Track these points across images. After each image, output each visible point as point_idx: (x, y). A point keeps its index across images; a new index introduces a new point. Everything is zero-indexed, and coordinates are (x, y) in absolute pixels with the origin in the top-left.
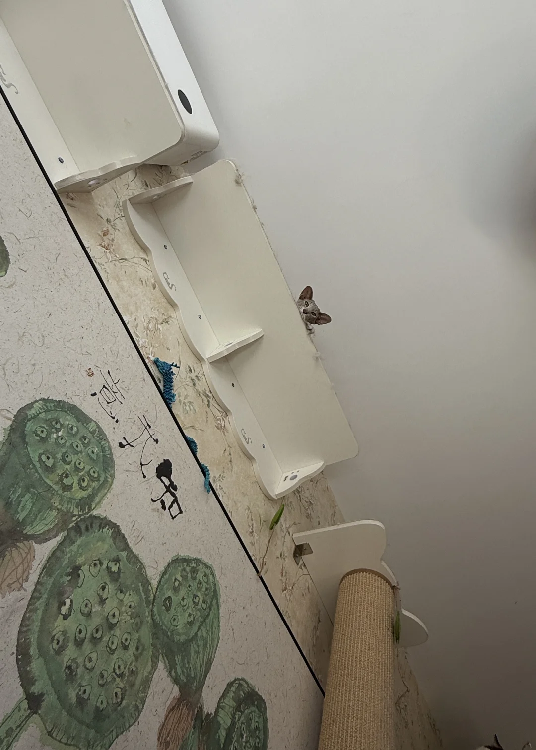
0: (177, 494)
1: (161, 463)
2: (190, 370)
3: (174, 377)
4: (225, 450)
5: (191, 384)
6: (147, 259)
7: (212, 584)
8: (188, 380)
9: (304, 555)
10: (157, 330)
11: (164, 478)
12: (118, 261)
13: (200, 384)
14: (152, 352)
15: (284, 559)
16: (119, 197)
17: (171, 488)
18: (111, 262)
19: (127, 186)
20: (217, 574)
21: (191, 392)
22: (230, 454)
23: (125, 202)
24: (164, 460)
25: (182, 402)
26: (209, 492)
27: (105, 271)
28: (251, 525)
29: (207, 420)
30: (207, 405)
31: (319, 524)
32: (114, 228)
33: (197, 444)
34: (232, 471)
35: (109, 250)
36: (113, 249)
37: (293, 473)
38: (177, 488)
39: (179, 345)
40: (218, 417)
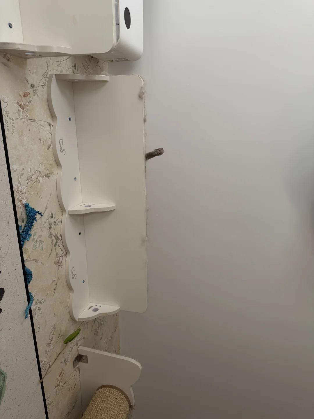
2: (52, 217)
3: (35, 222)
4: (54, 281)
5: (48, 227)
6: (52, 124)
8: (47, 224)
9: (81, 362)
10: (37, 180)
12: (27, 120)
13: (55, 228)
14: (26, 197)
15: (66, 364)
16: (49, 70)
18: (21, 119)
19: (59, 62)
21: (45, 233)
22: (56, 284)
23: (51, 75)
25: (35, 240)
27: (13, 125)
28: (51, 338)
29: (49, 257)
30: (54, 245)
31: (101, 339)
32: (34, 93)
34: (53, 297)
35: (23, 109)
36: (27, 110)
37: (96, 306)
39: (50, 196)
40: (59, 255)
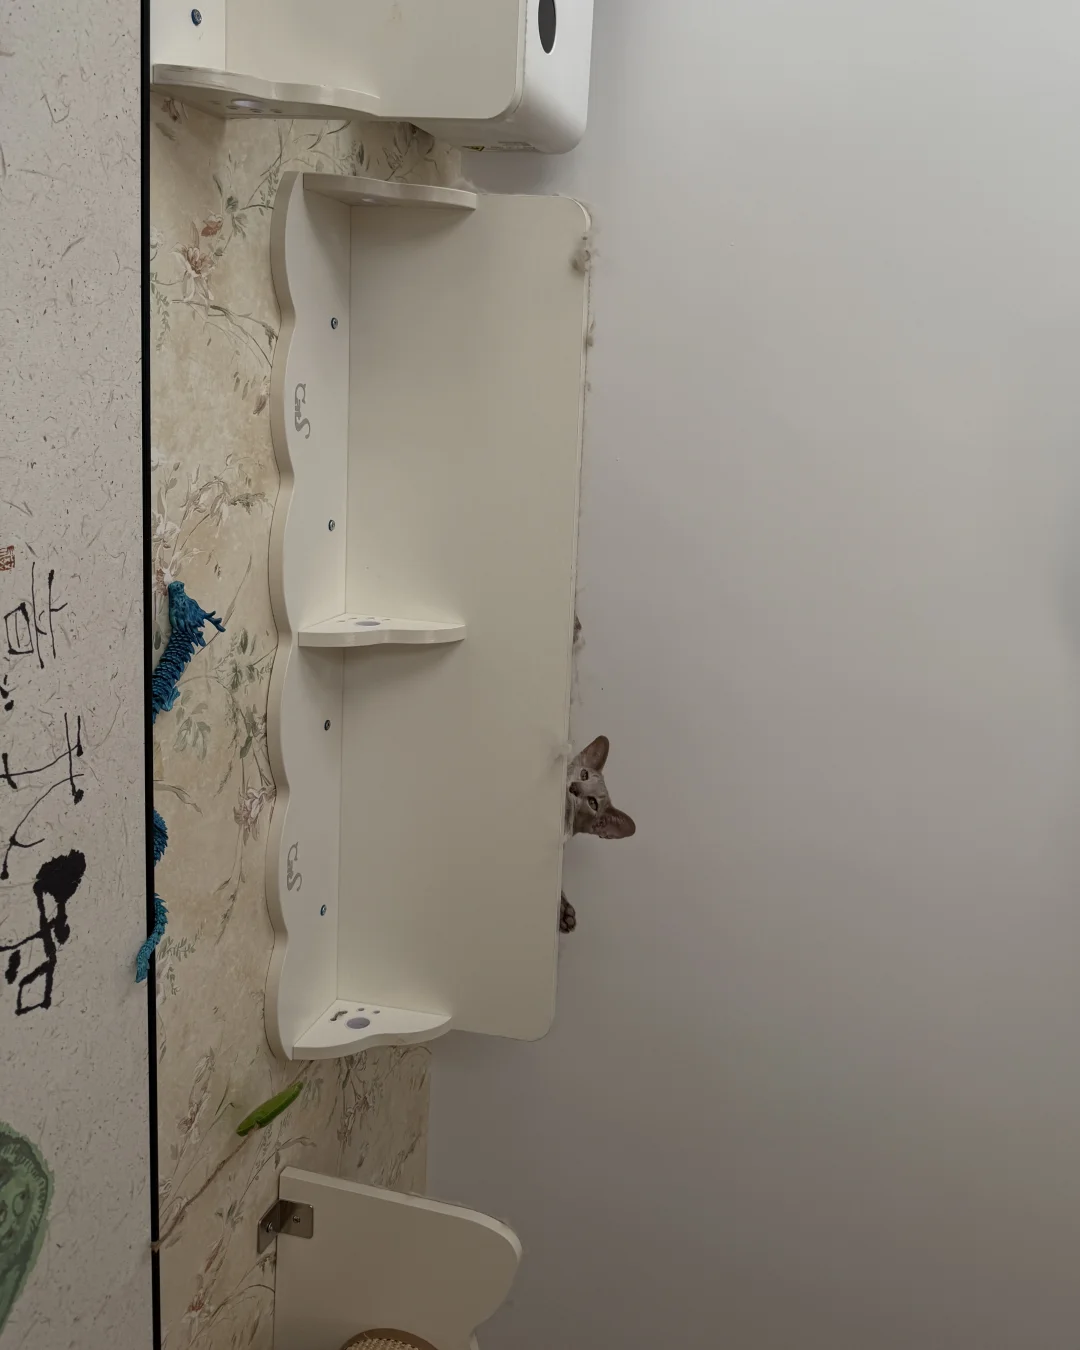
0: (63, 952)
1: (61, 857)
2: (244, 646)
3: (197, 648)
4: (227, 882)
5: (227, 681)
6: (276, 331)
7: (29, 1223)
8: (228, 668)
9: (287, 1232)
10: (214, 512)
11: (49, 899)
12: (206, 309)
13: (248, 688)
14: (174, 563)
15: (234, 1224)
16: (284, 158)
17: (54, 930)
18: (188, 303)
19: (315, 138)
20: (55, 1203)
21: (218, 701)
22: (233, 897)
23: (290, 177)
24: (73, 851)
25: (186, 717)
26: (138, 979)
27: (164, 320)
28: (196, 1101)
29: (221, 788)
30: (239, 749)
31: (360, 1165)
32: (235, 226)
33: (168, 842)
34: (218, 942)
35: (198, 272)
36: (209, 276)
37: (362, 1010)
38: (67, 936)
39: (248, 571)
40: (250, 790)
